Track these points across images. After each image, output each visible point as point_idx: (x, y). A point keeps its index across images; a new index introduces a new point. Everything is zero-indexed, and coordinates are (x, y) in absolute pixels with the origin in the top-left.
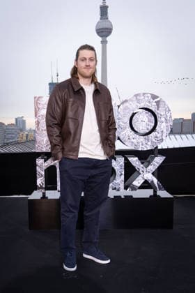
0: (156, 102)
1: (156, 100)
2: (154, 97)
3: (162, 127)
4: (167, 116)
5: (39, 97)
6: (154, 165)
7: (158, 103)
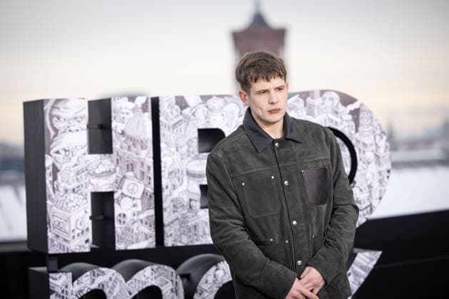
0: (352, 113)
1: (352, 107)
2: (346, 100)
3: (369, 175)
4: (378, 147)
5: (58, 101)
6: (356, 274)
7: (356, 114)
